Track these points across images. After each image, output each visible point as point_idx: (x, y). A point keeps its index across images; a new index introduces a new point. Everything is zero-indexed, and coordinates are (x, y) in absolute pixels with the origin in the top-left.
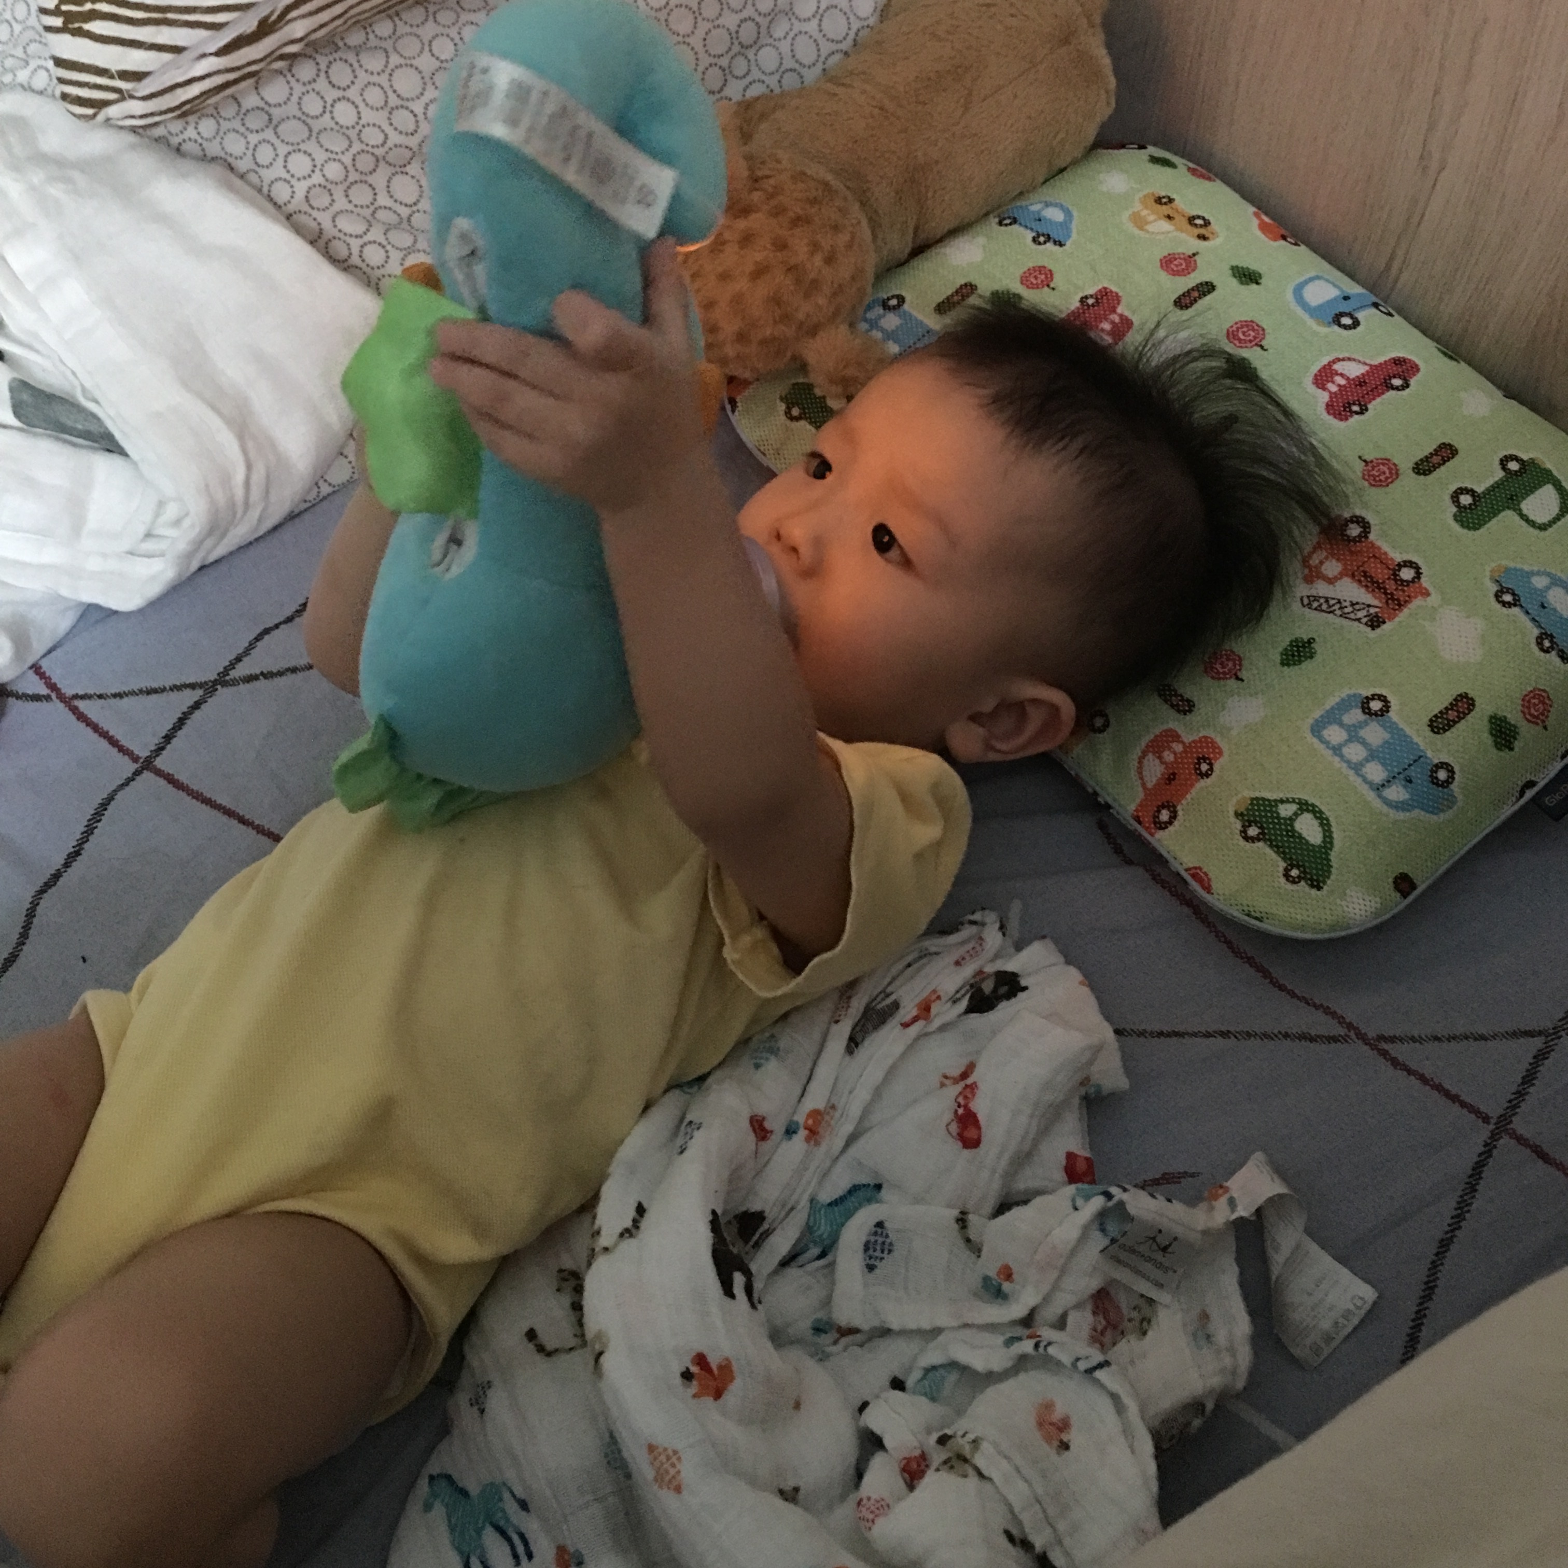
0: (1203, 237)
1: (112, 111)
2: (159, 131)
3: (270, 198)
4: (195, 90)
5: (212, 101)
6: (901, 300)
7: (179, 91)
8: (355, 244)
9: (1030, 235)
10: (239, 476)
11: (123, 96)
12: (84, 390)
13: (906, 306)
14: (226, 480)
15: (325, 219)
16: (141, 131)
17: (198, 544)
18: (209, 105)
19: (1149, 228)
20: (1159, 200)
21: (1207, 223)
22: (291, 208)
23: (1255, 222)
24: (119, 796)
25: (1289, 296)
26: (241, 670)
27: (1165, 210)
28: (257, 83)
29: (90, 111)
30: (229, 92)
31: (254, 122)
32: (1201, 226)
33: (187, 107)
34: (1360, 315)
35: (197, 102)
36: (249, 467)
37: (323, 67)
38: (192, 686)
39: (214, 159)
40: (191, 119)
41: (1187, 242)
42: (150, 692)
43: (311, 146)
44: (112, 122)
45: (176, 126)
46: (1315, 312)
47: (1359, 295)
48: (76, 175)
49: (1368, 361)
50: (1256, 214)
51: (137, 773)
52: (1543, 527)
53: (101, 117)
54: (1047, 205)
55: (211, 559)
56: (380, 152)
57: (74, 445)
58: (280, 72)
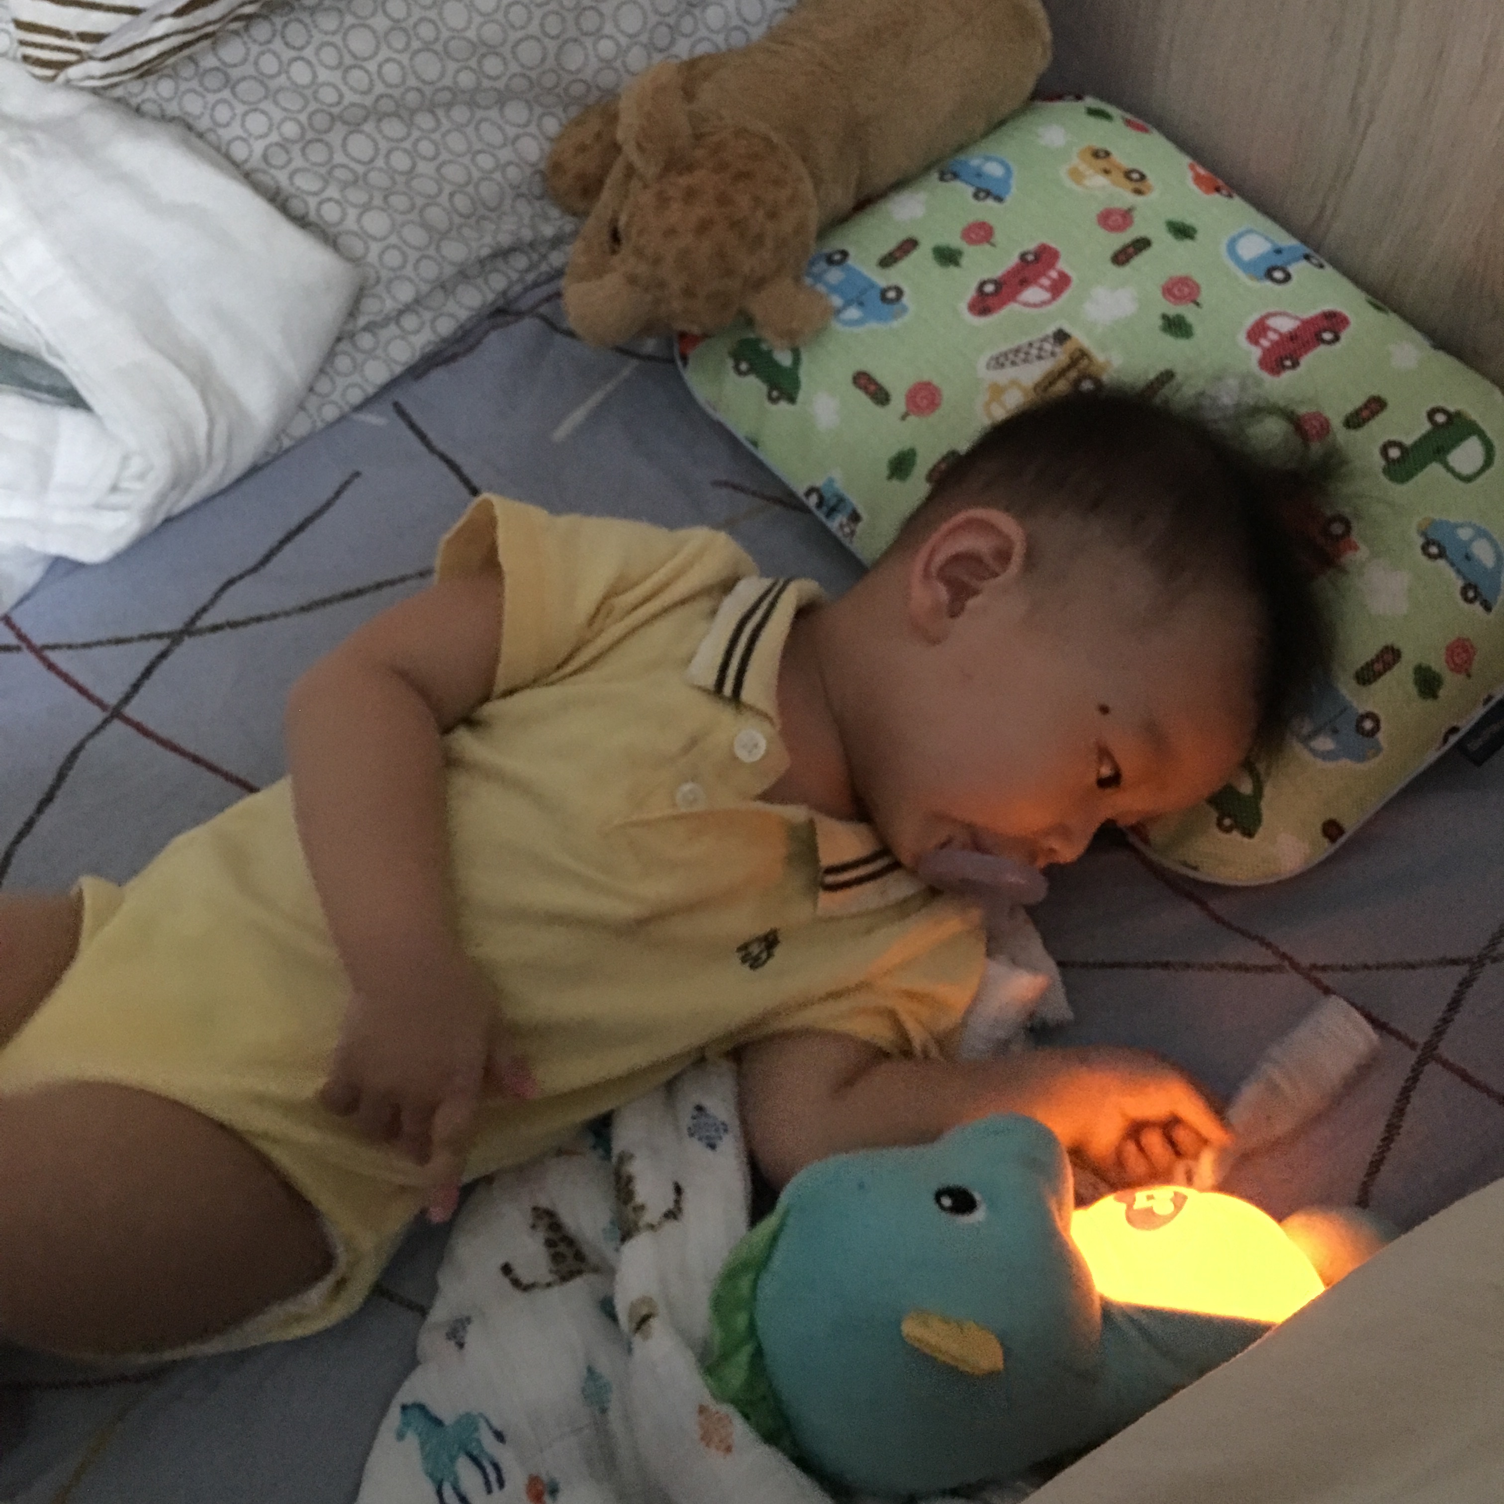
0: (1138, 192)
1: (73, 72)
2: (119, 92)
3: (228, 157)
4: (152, 51)
5: (171, 61)
6: (845, 254)
7: (137, 52)
8: (312, 202)
9: (970, 190)
10: (202, 429)
11: (83, 57)
12: (48, 346)
13: (850, 262)
14: (188, 432)
15: (282, 178)
16: (102, 92)
17: (162, 497)
18: (166, 67)
19: (1087, 182)
20: (1096, 154)
21: (1143, 177)
22: (248, 167)
23: (1190, 175)
24: (89, 745)
25: (1223, 248)
26: (207, 620)
27: (1102, 164)
28: (214, 43)
29: (49, 73)
30: (186, 52)
31: (213, 81)
32: (1137, 181)
33: (146, 67)
34: (1291, 269)
35: (155, 63)
36: (212, 422)
37: (279, 27)
38: (159, 636)
39: (172, 120)
40: (151, 79)
41: (1124, 197)
42: (119, 641)
43: (267, 105)
44: (75, 83)
45: (135, 87)
46: (1248, 267)
47: (1290, 248)
48: (39, 136)
49: (1299, 315)
50: (1192, 167)
51: (106, 722)
52: (1468, 479)
53: (61, 78)
54: (988, 159)
55: (176, 510)
56: (336, 110)
57: (39, 401)
58: (236, 33)
